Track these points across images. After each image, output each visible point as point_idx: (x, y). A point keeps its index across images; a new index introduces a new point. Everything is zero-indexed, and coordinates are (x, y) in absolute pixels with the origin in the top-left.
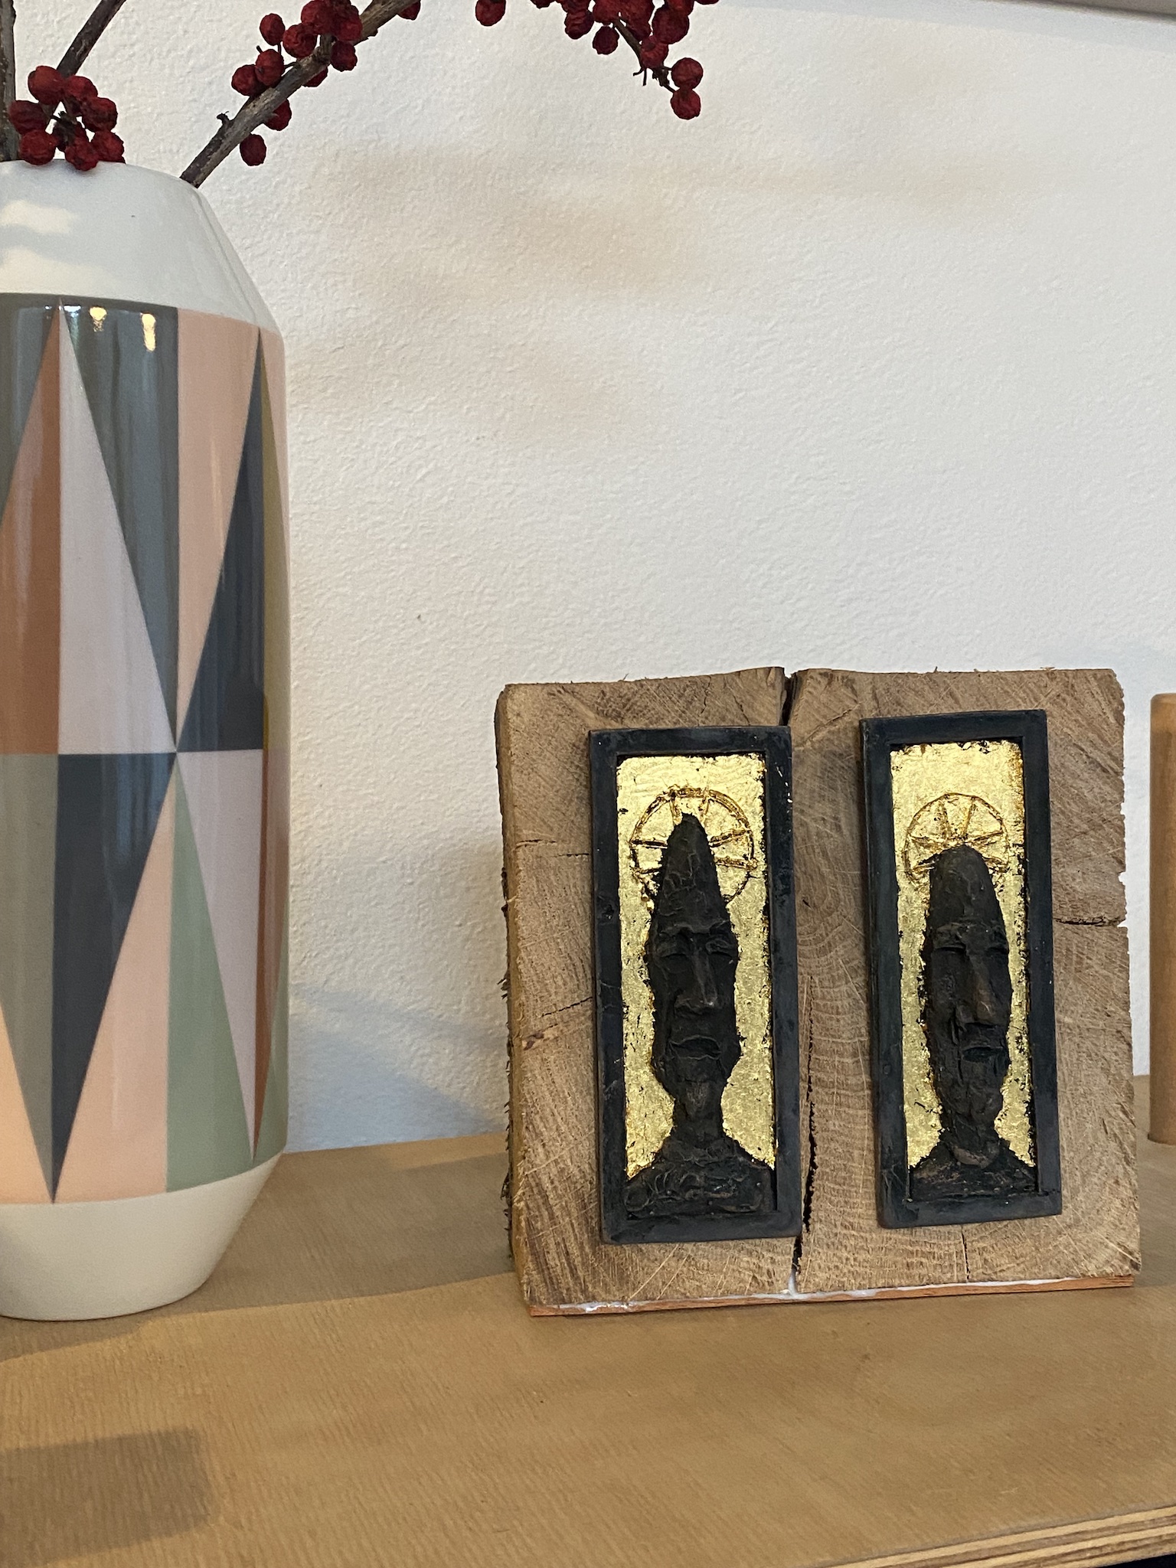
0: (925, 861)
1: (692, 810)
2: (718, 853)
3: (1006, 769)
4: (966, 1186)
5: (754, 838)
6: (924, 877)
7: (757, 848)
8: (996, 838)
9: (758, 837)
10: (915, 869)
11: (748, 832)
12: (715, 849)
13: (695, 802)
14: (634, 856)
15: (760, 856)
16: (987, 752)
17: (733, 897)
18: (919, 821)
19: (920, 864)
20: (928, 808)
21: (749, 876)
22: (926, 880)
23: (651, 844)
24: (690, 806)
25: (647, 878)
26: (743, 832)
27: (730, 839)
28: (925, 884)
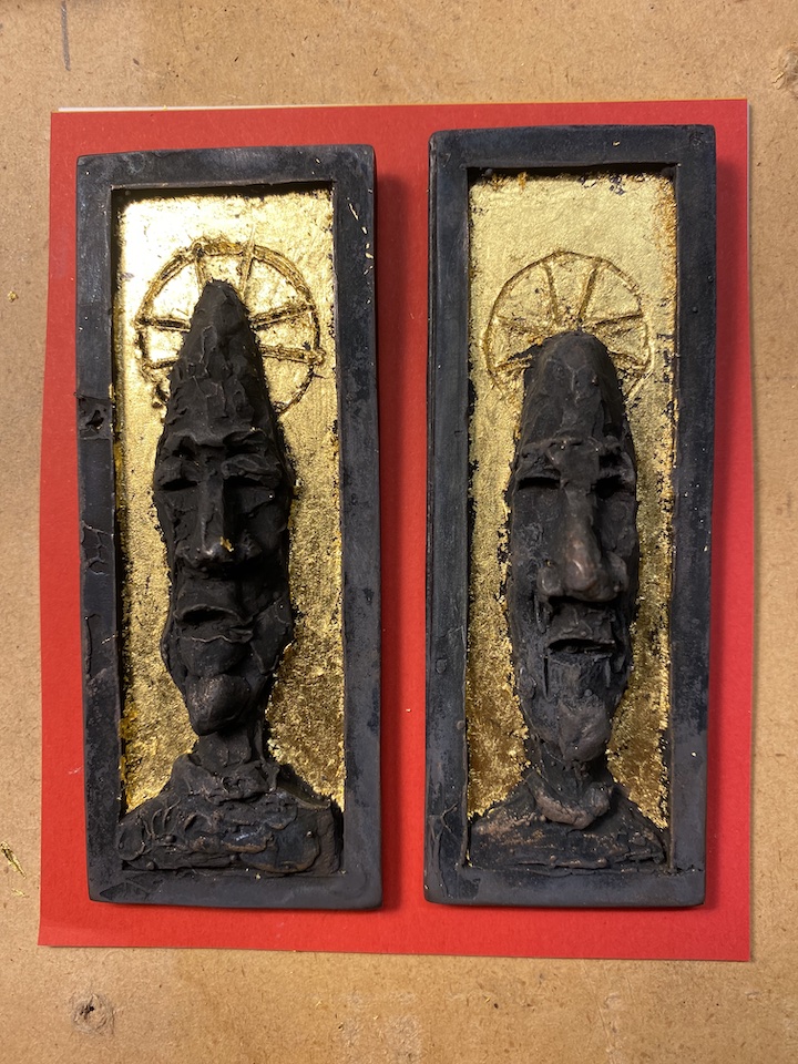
0: (518, 355)
1: (227, 276)
2: (267, 338)
3: (651, 218)
4: (555, 852)
5: (321, 318)
6: (515, 379)
7: (325, 330)
8: (630, 324)
9: (326, 315)
10: (503, 366)
11: (312, 308)
12: (261, 334)
13: (231, 264)
14: (141, 343)
15: (329, 344)
16: (621, 192)
17: (288, 407)
18: (513, 293)
19: (512, 358)
20: (526, 273)
21: (311, 375)
22: (519, 384)
23: (168, 324)
24: (224, 269)
25: (160, 374)
26: (304, 308)
27: (283, 318)
28: (516, 391)
